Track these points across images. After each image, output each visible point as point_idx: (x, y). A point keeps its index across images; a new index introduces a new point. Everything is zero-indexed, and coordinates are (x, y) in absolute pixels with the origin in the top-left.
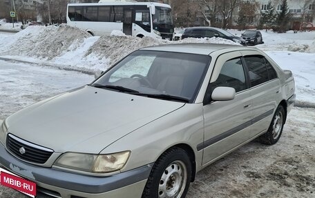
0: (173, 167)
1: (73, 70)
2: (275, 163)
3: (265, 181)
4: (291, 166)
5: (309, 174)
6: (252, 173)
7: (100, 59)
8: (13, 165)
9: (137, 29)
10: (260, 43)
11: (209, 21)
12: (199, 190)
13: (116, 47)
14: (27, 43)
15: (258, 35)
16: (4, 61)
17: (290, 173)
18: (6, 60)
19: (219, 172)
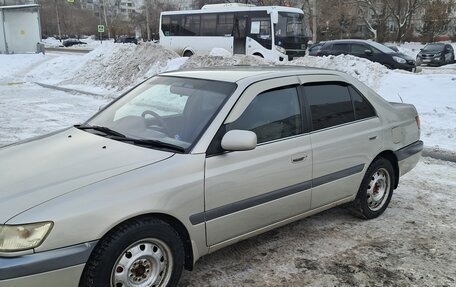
0: (143, 248)
2: (355, 248)
3: (320, 275)
4: (378, 254)
5: (400, 268)
6: (307, 261)
9: (252, 45)
10: (450, 63)
11: (375, 31)
14: (96, 67)
15: (447, 50)
16: (63, 93)
17: (369, 265)
18: (66, 90)
19: (258, 257)
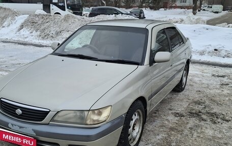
0: (135, 115)
1: (10, 42)
2: (189, 105)
3: (188, 118)
4: (200, 106)
5: (215, 111)
6: (178, 113)
7: (31, 33)
8: (12, 125)
9: (54, 9)
10: (143, 18)
11: (105, 2)
12: (146, 129)
13: (43, 23)
15: (141, 12)
17: (202, 111)
19: (154, 115)
